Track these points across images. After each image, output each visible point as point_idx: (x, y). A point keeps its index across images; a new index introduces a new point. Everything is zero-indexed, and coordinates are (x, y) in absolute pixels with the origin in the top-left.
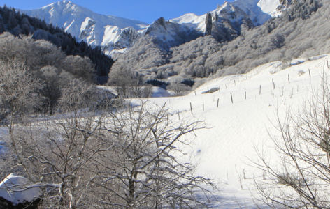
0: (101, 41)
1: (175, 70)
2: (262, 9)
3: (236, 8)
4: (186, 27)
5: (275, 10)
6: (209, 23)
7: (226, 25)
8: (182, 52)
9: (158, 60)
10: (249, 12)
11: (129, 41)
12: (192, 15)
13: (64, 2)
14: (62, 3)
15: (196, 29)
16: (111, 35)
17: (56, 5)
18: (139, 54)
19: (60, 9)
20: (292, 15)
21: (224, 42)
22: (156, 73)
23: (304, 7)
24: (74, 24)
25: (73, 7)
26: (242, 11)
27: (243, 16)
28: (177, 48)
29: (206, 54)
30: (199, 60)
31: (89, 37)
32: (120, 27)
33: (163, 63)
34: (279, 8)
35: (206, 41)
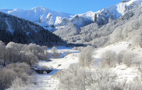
0: (54, 22)
1: (80, 38)
2: (118, 11)
3: (107, 11)
4: (87, 19)
5: (123, 12)
6: (96, 17)
7: (103, 18)
8: (84, 29)
9: (75, 33)
10: (113, 12)
11: (66, 23)
12: (91, 12)
13: (40, 7)
14: (39, 7)
15: (91, 19)
16: (58, 20)
17: (37, 8)
18: (68, 30)
19: (38, 9)
20: (124, 18)
21: (101, 25)
22: (73, 39)
23: (128, 15)
24: (44, 16)
25: (43, 9)
26: (110, 12)
27: (110, 14)
28: (83, 27)
29: (91, 32)
30: (89, 34)
31: (50, 21)
32: (62, 17)
33: (77, 34)
34: (125, 11)
35: (94, 25)
